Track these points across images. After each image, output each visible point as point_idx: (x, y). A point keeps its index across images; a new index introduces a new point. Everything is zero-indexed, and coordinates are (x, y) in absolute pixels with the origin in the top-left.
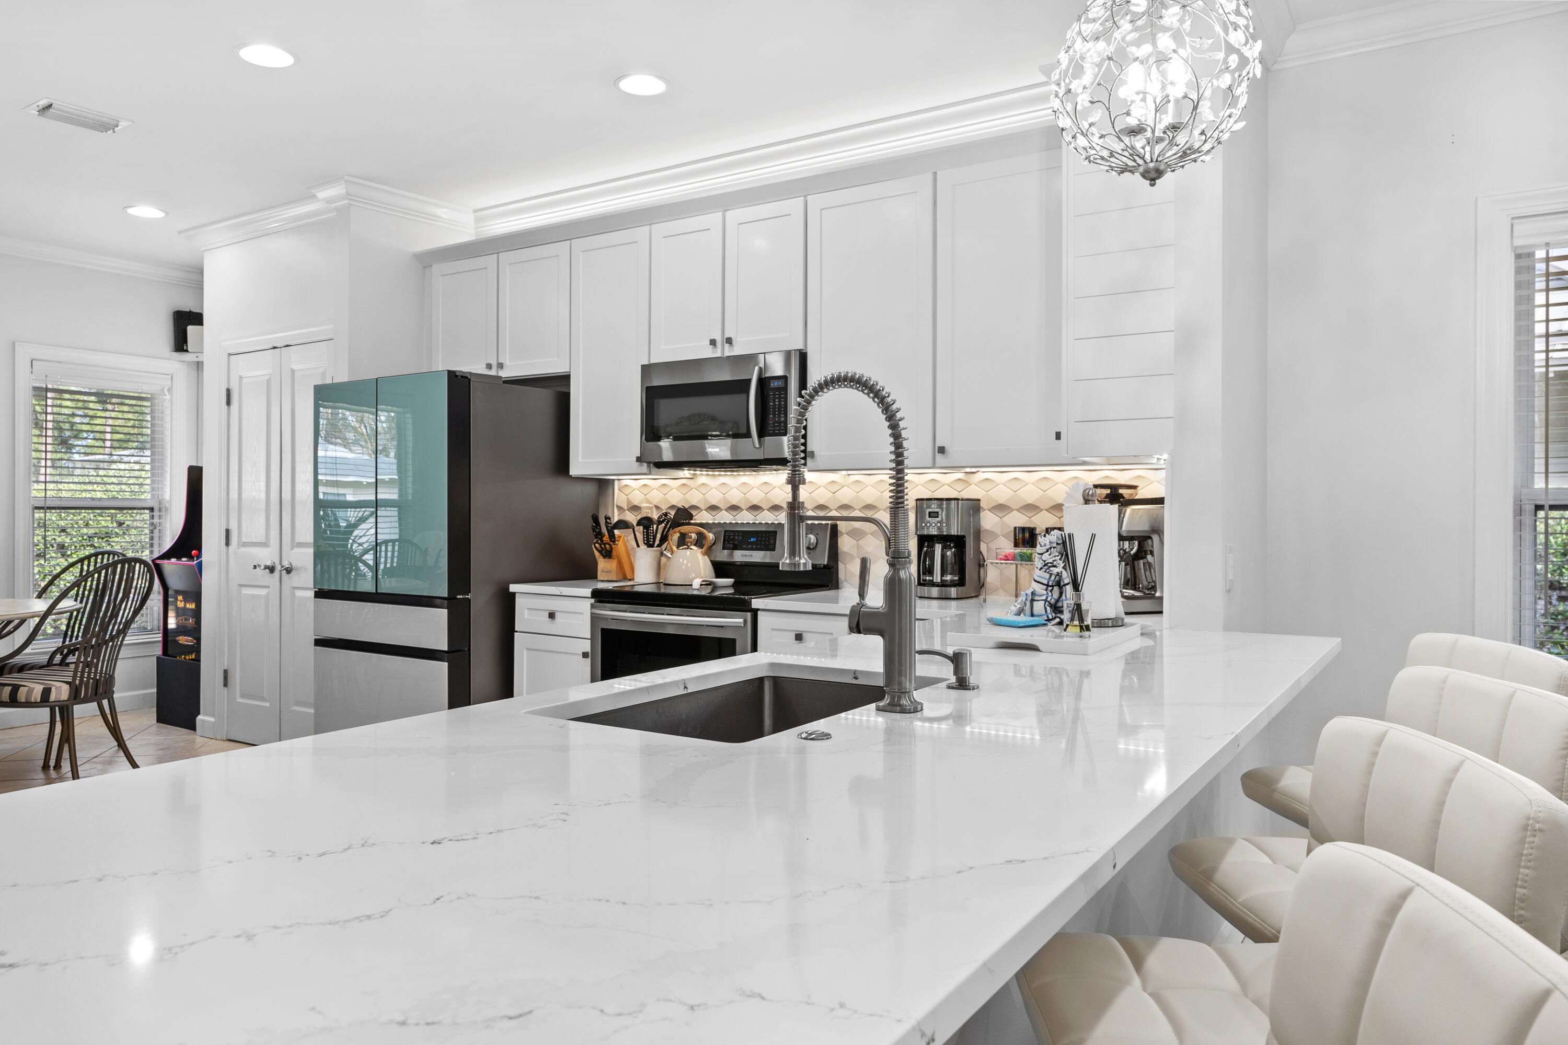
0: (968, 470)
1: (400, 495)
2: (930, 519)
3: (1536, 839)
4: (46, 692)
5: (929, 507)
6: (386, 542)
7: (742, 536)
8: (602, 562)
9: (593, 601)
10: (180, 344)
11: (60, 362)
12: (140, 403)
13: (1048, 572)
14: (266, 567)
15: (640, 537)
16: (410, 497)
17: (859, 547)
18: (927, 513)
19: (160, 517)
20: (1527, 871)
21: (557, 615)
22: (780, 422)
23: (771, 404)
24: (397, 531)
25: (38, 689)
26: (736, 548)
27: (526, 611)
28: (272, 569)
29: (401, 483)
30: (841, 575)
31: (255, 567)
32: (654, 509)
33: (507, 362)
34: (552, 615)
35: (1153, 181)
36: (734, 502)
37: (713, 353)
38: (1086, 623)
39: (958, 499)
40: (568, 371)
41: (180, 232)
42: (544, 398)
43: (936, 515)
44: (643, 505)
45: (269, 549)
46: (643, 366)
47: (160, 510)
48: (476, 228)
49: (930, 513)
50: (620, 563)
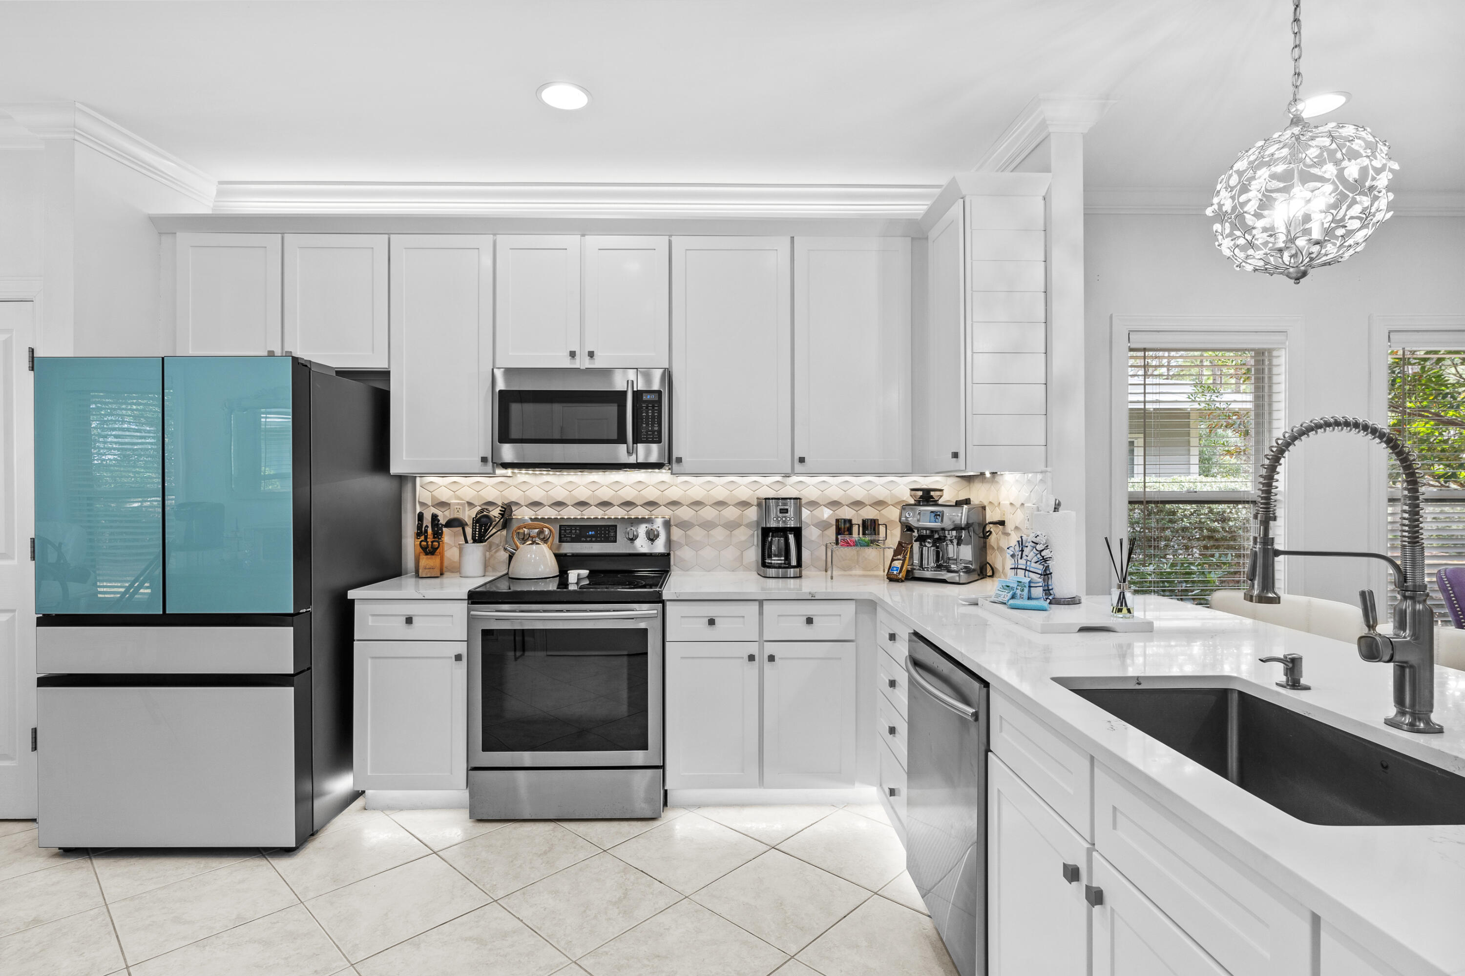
2: (778, 515)
7: (579, 530)
8: (424, 560)
9: (469, 602)
13: (1043, 565)
17: (686, 536)
21: (415, 620)
22: (653, 431)
23: (644, 414)
26: (573, 540)
27: (370, 618)
32: (466, 505)
34: (409, 621)
37: (571, 364)
40: (387, 367)
42: (354, 393)
43: (785, 511)
44: (452, 501)
48: (215, 201)
49: (780, 509)
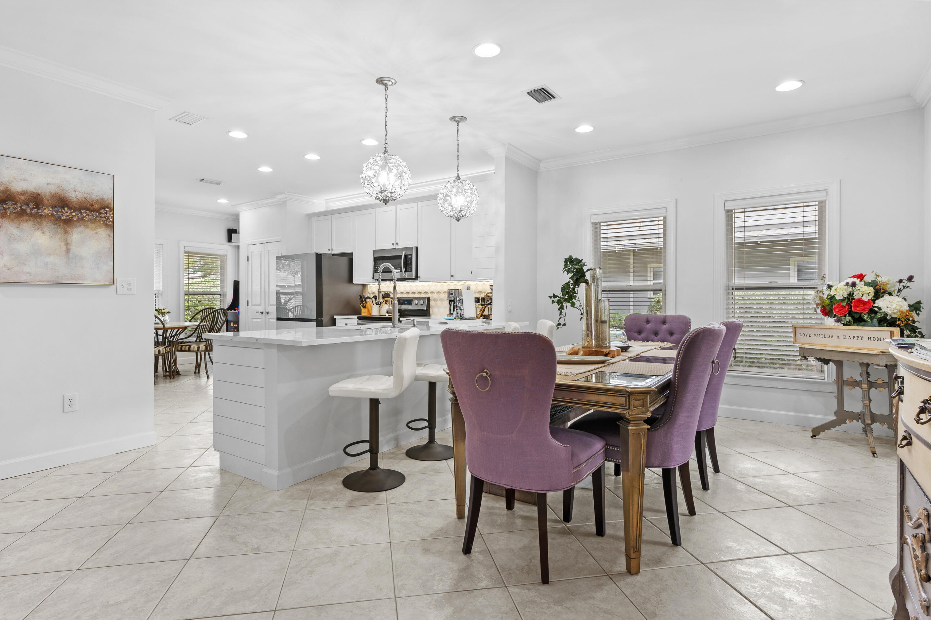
0: (464, 281)
1: (302, 290)
4: (199, 348)
5: (451, 292)
6: (298, 306)
7: (404, 301)
8: (363, 309)
9: (358, 320)
10: (230, 240)
11: (193, 247)
12: (217, 259)
14: (261, 312)
15: (374, 301)
16: (306, 291)
18: (450, 294)
19: (223, 297)
21: (348, 324)
22: (410, 268)
23: (408, 262)
24: (301, 303)
25: (196, 347)
26: (402, 304)
27: (339, 323)
28: (262, 313)
29: (303, 286)
30: (431, 312)
31: (257, 312)
32: (379, 293)
33: (334, 249)
35: (458, 221)
36: (408, 291)
37: (392, 247)
39: (457, 290)
40: (352, 252)
41: (232, 206)
42: (345, 260)
43: (452, 294)
44: (374, 292)
45: (261, 307)
46: (373, 251)
47: (223, 295)
50: (368, 310)
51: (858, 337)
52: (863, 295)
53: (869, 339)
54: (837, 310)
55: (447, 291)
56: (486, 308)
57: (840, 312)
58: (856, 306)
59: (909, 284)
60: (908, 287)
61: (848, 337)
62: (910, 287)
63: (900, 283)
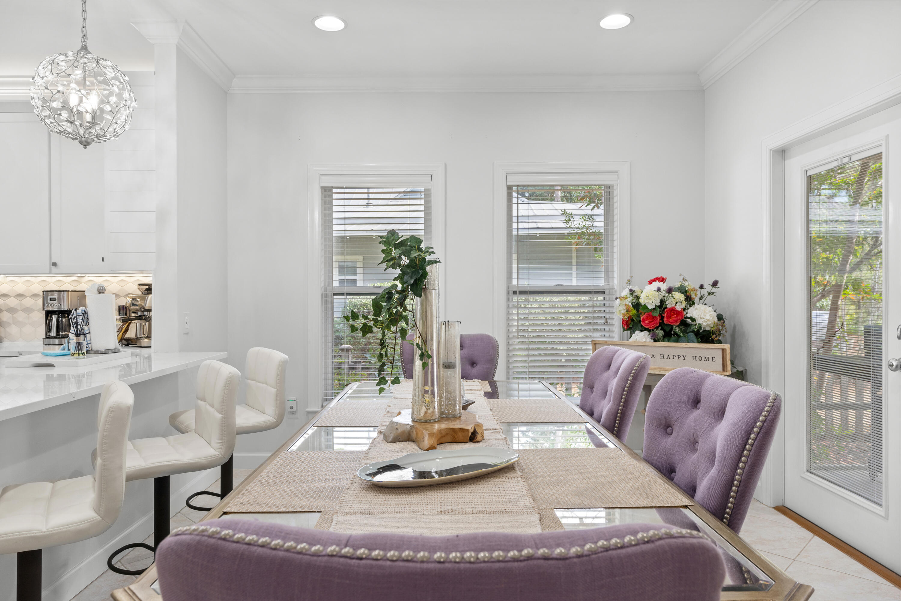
2: (51, 302)
3: (112, 415)
5: (52, 295)
18: (49, 299)
20: (108, 426)
35: (85, 146)
38: (83, 352)
39: (68, 291)
43: (54, 299)
49: (50, 299)
51: (679, 357)
52: (676, 303)
53: (694, 358)
54: (647, 322)
55: (41, 294)
56: (131, 325)
57: (651, 324)
58: (669, 317)
59: (714, 290)
60: (713, 293)
61: (666, 357)
62: (715, 294)
63: (701, 289)
